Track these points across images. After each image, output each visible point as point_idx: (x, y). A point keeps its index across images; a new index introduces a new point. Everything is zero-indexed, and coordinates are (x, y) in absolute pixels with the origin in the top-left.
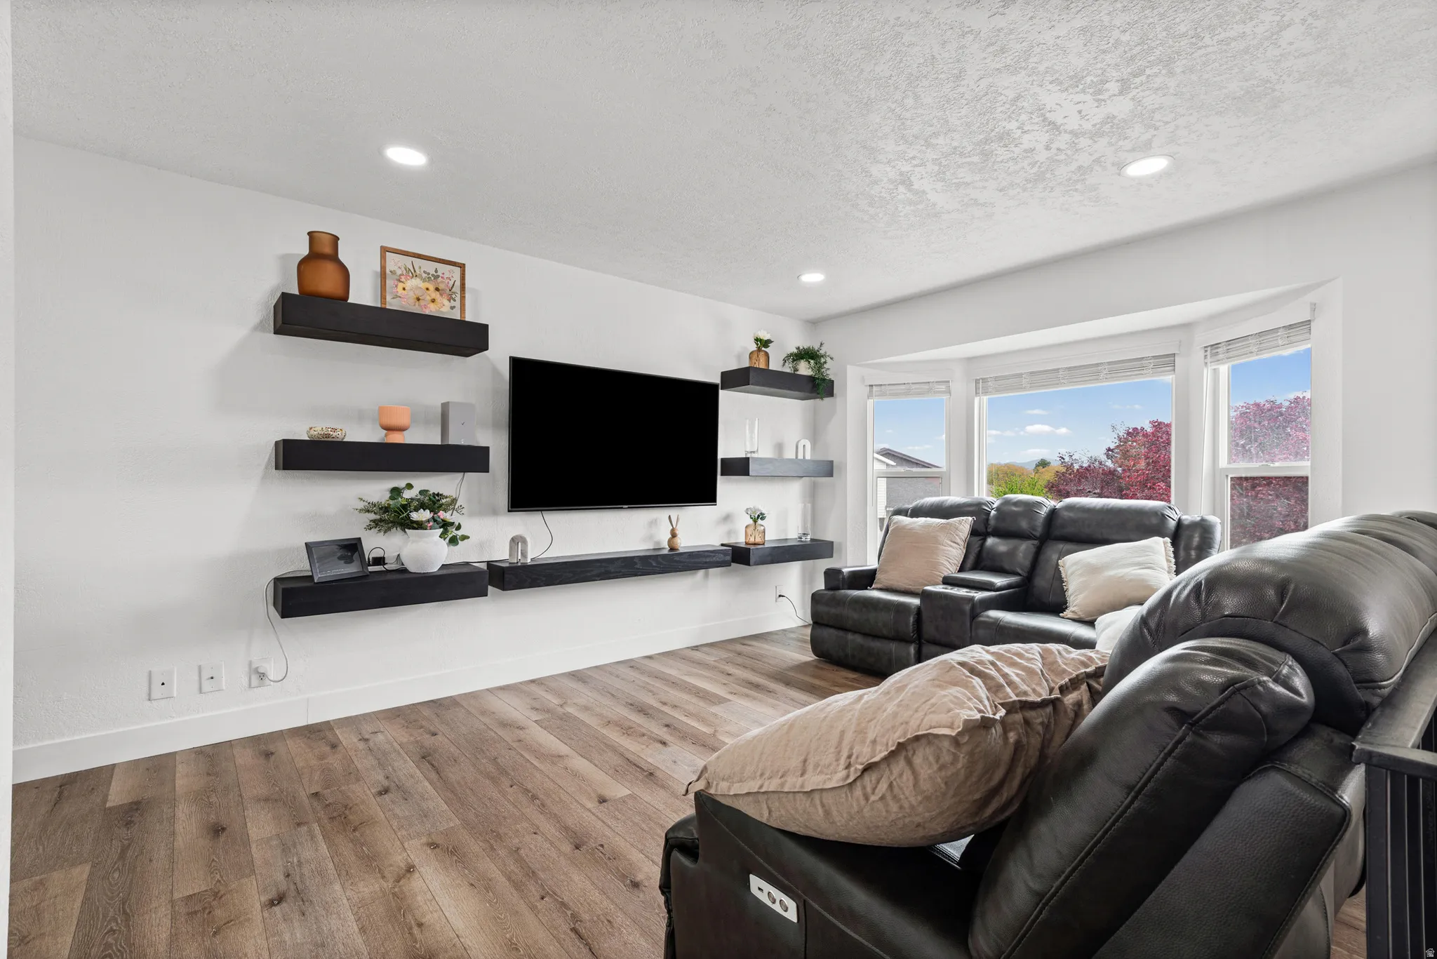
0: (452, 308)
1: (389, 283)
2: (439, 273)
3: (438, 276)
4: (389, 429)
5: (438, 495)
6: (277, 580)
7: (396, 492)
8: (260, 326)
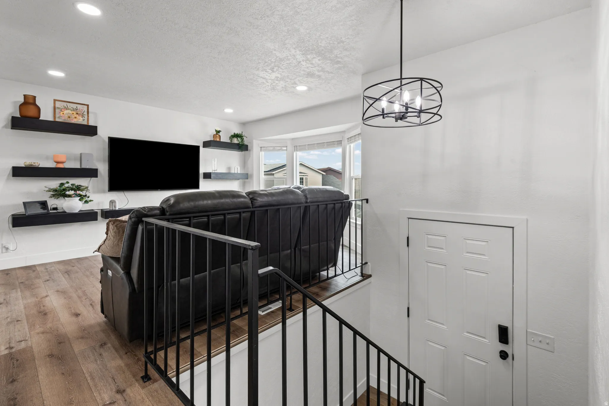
0: (84, 120)
1: (57, 111)
2: (78, 108)
3: (78, 109)
4: (58, 163)
5: (80, 185)
6: (12, 215)
7: (62, 184)
8: (5, 127)
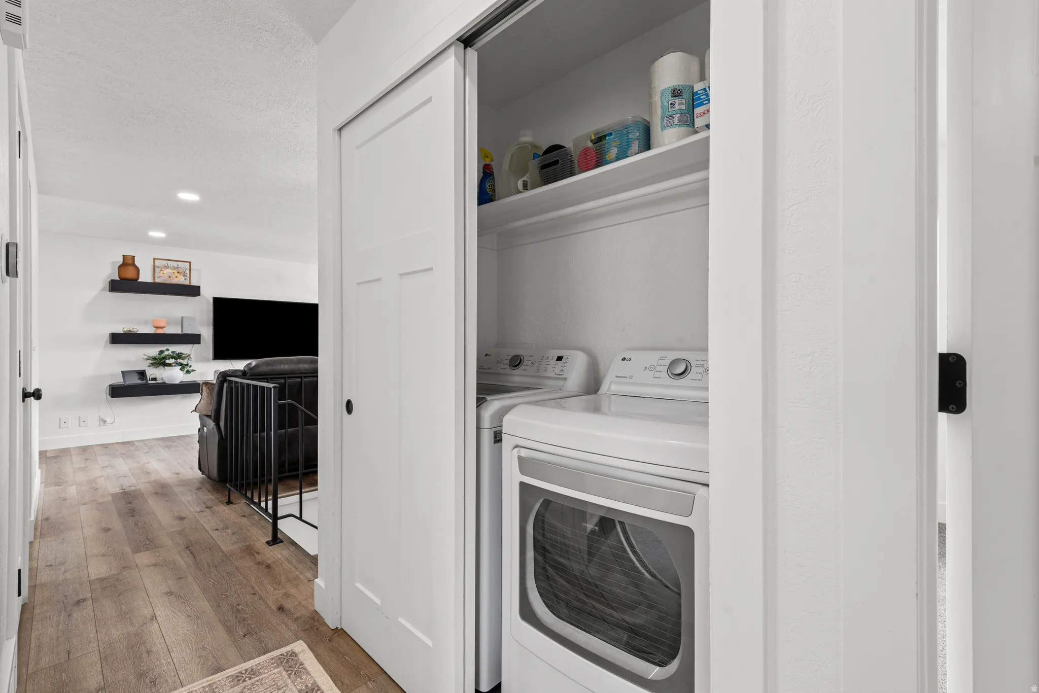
0: (185, 279)
1: (157, 270)
2: (179, 266)
4: (157, 328)
5: (181, 353)
6: (110, 385)
7: (162, 352)
8: (103, 289)
